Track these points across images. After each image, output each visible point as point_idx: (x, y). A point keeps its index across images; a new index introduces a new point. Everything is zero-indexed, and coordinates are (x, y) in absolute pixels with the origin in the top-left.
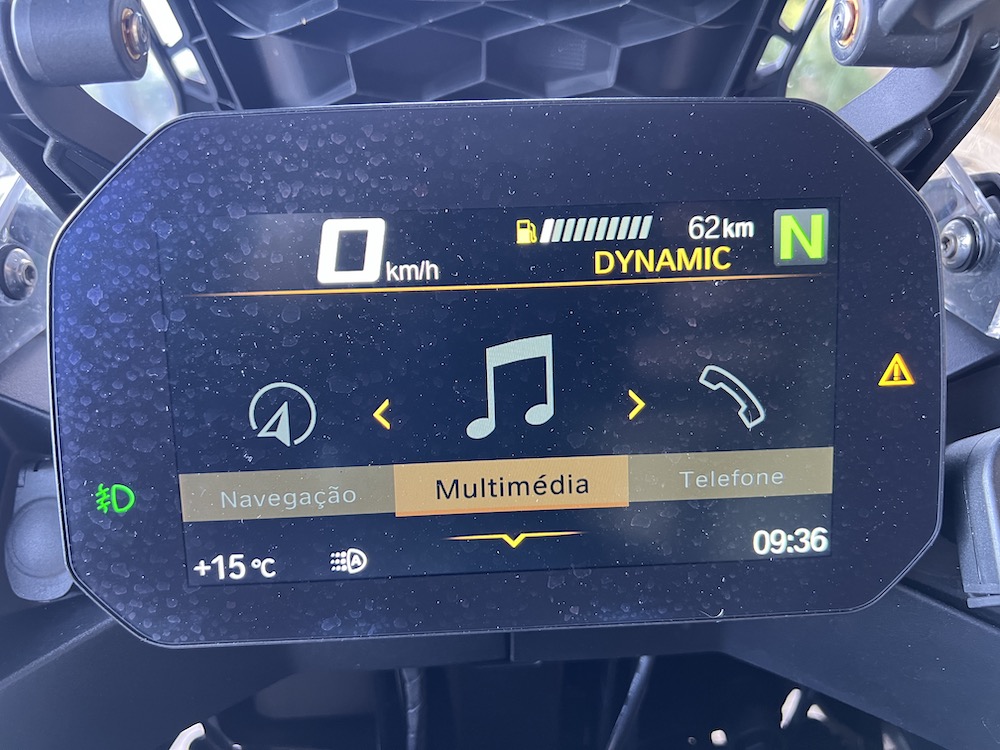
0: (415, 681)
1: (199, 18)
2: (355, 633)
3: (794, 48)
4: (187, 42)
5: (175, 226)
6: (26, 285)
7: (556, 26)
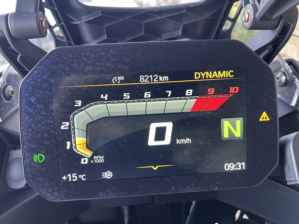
0: (126, 210)
1: (61, 18)
3: (233, 23)
4: (58, 25)
5: (56, 79)
6: (12, 96)
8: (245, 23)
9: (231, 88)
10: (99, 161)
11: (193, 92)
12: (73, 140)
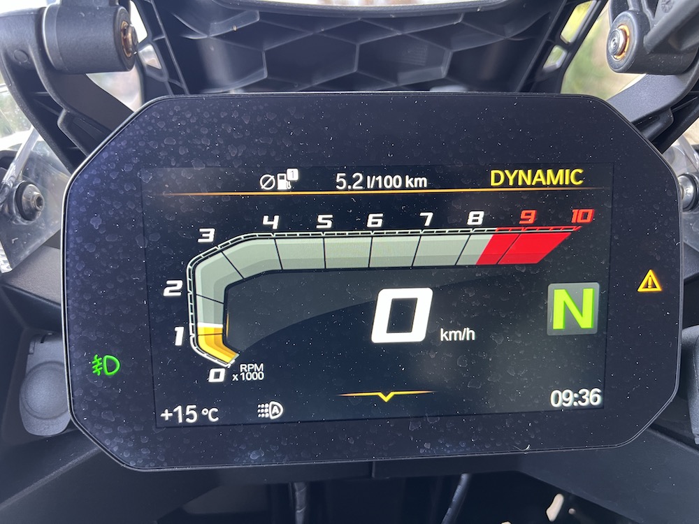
0: (302, 490)
1: (161, 24)
2: (274, 461)
3: (570, 54)
4: (150, 40)
5: (155, 175)
6: (37, 210)
7: (410, 35)
8: (615, 56)
9: (575, 211)
10: (252, 376)
11: (484, 218)
12: (191, 324)
